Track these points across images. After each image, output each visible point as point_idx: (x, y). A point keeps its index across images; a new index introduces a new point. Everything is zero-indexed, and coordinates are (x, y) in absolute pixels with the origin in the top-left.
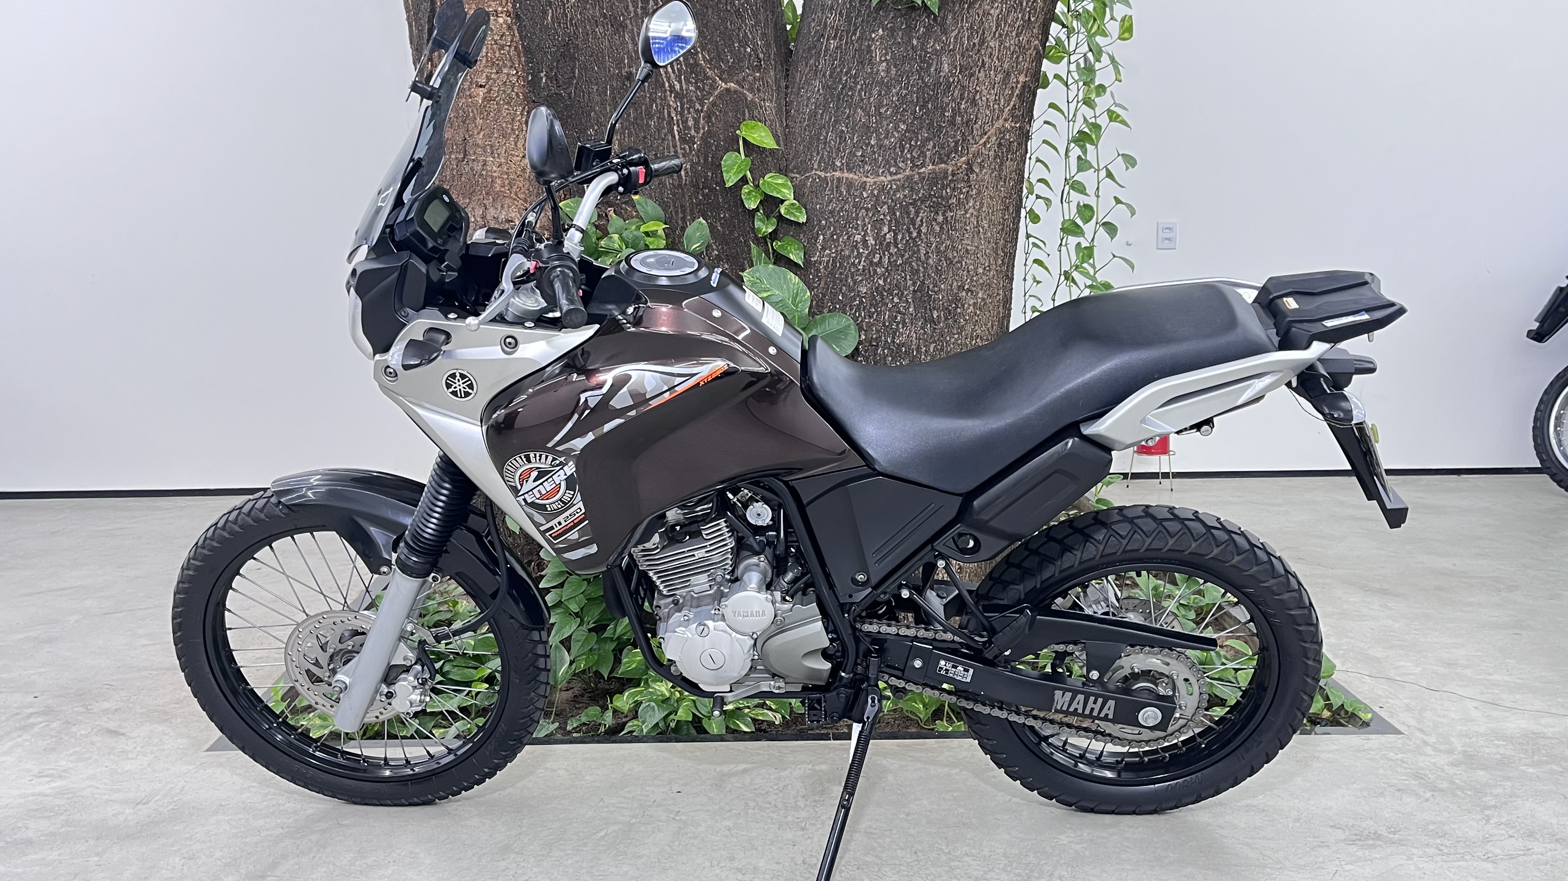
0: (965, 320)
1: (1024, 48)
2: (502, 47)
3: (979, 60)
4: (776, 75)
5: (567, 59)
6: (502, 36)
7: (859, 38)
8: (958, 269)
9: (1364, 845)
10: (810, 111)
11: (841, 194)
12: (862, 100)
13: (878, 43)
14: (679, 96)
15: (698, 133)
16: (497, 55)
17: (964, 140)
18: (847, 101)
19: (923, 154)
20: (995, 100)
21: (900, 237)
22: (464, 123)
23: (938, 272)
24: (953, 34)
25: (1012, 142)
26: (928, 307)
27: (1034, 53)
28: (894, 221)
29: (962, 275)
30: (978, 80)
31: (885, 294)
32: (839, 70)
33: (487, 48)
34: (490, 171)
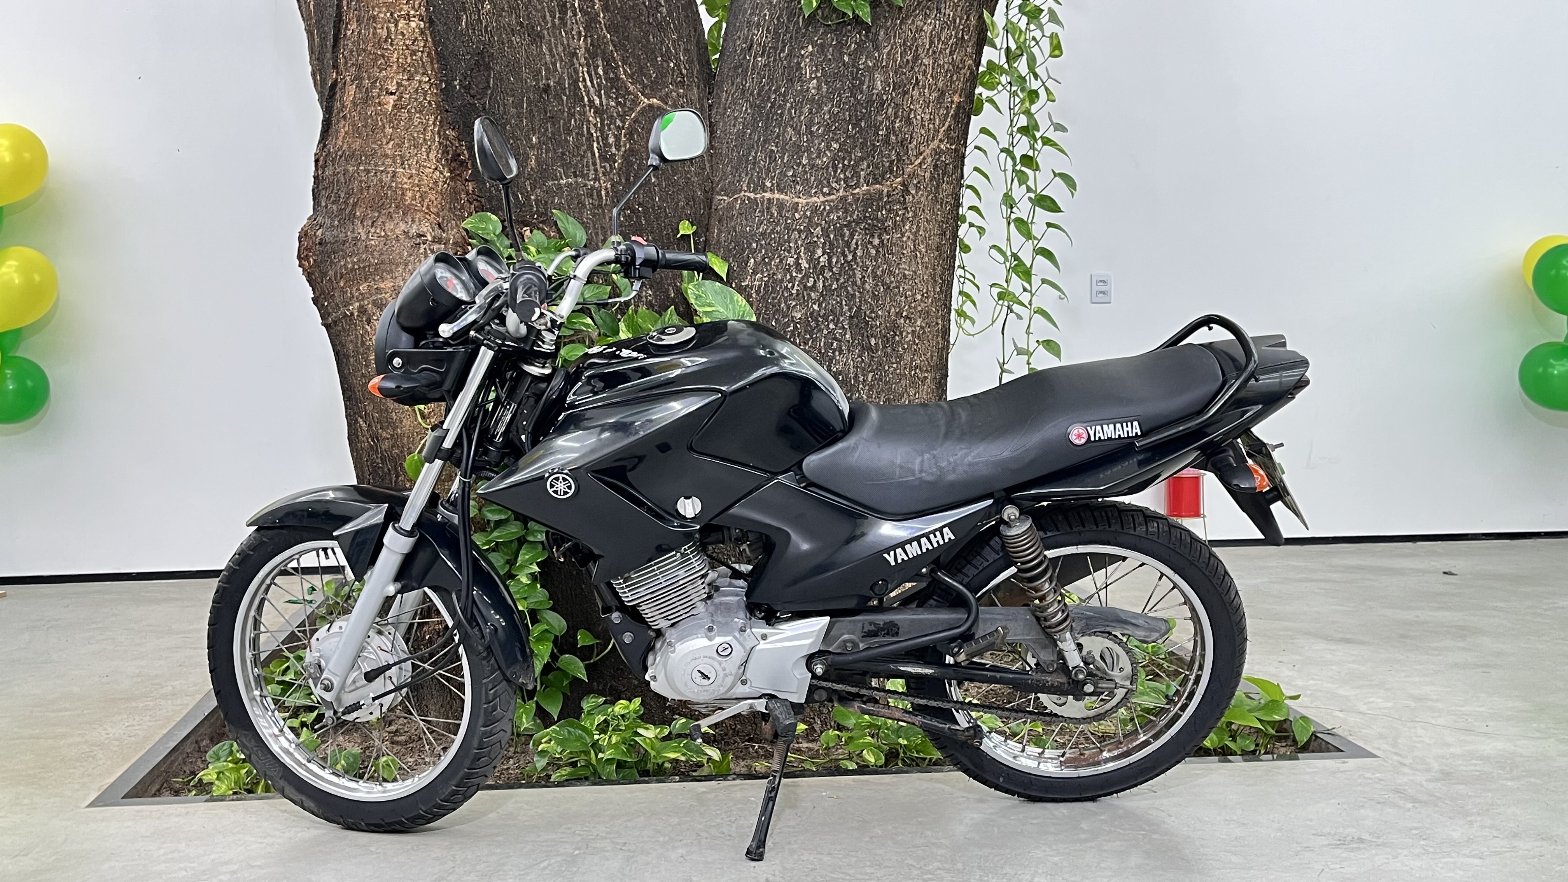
0: (904, 349)
1: (958, 67)
2: (414, 53)
3: (913, 78)
4: (699, 93)
5: (482, 68)
6: (415, 41)
7: (788, 55)
8: (896, 295)
9: (1347, 849)
10: (737, 130)
11: (772, 215)
12: (792, 118)
13: (808, 60)
14: (598, 112)
15: (619, 150)
16: (409, 60)
17: (898, 161)
18: (776, 120)
19: (857, 174)
20: (930, 119)
21: (834, 260)
22: (373, 132)
23: (875, 297)
24: (886, 51)
25: (948, 164)
26: (866, 334)
27: (968, 74)
28: (828, 243)
29: (901, 301)
30: (912, 98)
31: (820, 319)
32: (767, 88)
33: (398, 53)
34: (400, 183)
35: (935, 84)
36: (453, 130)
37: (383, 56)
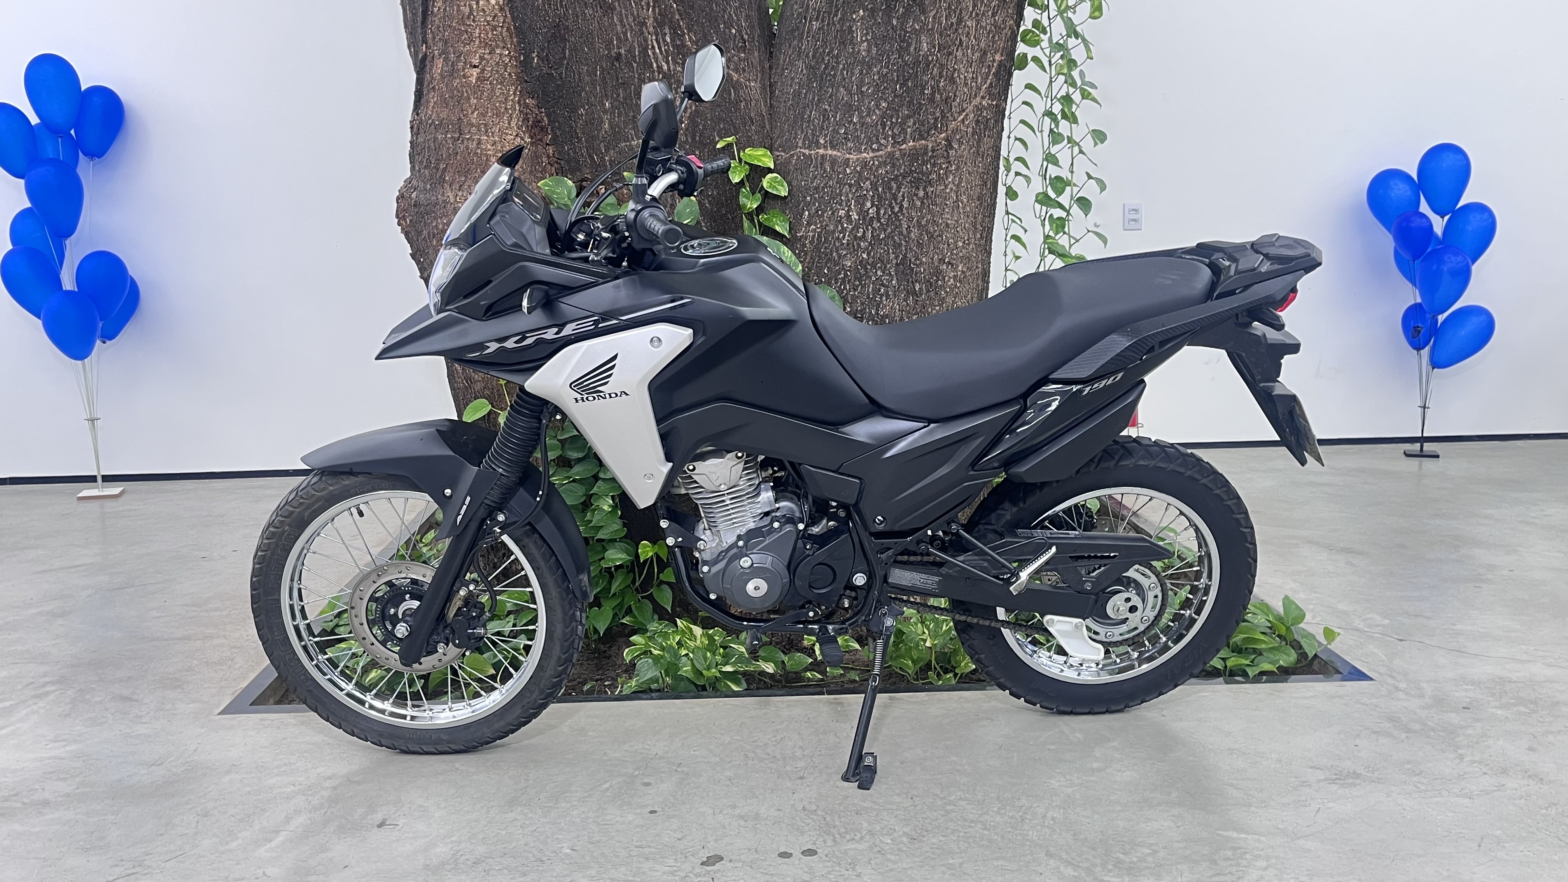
0: (946, 292)
1: (999, 28)
2: (494, 28)
3: (957, 39)
4: (760, 56)
5: (558, 40)
6: (495, 17)
7: (840, 19)
8: (939, 243)
9: (1343, 784)
10: (794, 91)
11: (825, 171)
12: (844, 79)
13: (859, 24)
14: (667, 77)
16: (490, 35)
17: (943, 117)
18: (830, 80)
19: (904, 131)
20: (973, 78)
21: (882, 212)
22: (459, 103)
23: (920, 245)
24: (932, 14)
25: (990, 119)
26: (911, 279)
27: (1009, 33)
28: (876, 196)
29: (943, 248)
30: (956, 58)
31: (869, 267)
32: (821, 50)
33: (480, 29)
34: (485, 150)
35: (978, 45)
36: (532, 98)
37: (466, 31)
